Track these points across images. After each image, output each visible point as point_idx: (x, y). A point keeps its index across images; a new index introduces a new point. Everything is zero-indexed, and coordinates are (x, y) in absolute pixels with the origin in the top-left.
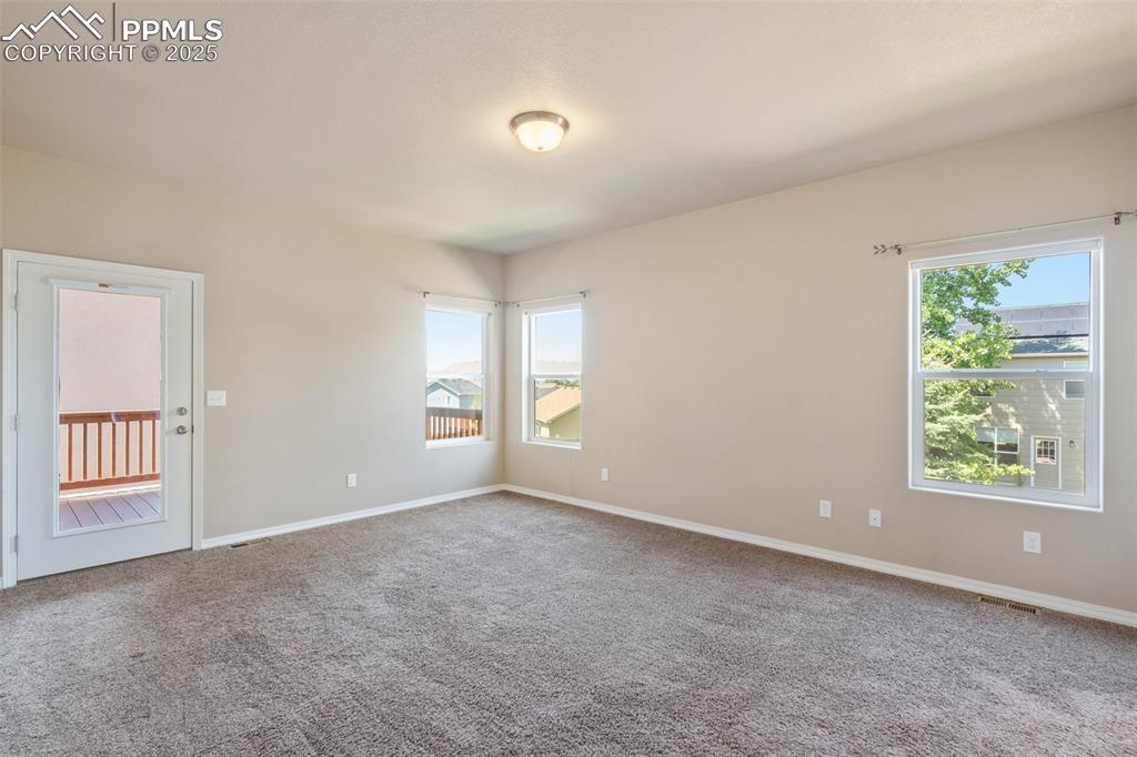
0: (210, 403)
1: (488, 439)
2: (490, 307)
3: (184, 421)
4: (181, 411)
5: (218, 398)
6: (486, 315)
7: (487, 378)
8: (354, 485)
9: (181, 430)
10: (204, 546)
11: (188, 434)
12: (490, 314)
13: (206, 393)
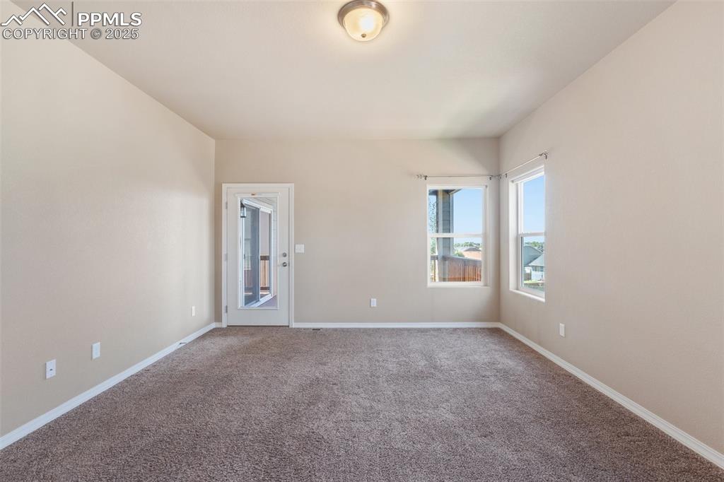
0: (297, 251)
1: (486, 285)
2: (486, 180)
3: (285, 260)
4: (285, 255)
5: (301, 248)
6: (484, 187)
7: (485, 236)
8: (375, 305)
9: (284, 265)
10: (293, 327)
11: (287, 267)
12: (486, 186)
13: (295, 247)
